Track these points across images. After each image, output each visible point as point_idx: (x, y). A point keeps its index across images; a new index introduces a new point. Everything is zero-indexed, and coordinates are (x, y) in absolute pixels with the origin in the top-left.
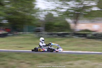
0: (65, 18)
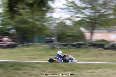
0: (79, 28)
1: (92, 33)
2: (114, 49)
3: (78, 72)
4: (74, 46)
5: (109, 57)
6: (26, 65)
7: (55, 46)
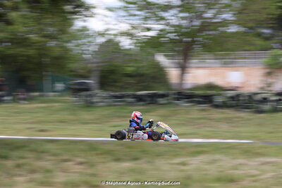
0: (153, 55)
1: (183, 68)
2: (237, 106)
3: (149, 162)
4: (140, 99)
5: (224, 127)
6: (24, 147)
7: (95, 100)
